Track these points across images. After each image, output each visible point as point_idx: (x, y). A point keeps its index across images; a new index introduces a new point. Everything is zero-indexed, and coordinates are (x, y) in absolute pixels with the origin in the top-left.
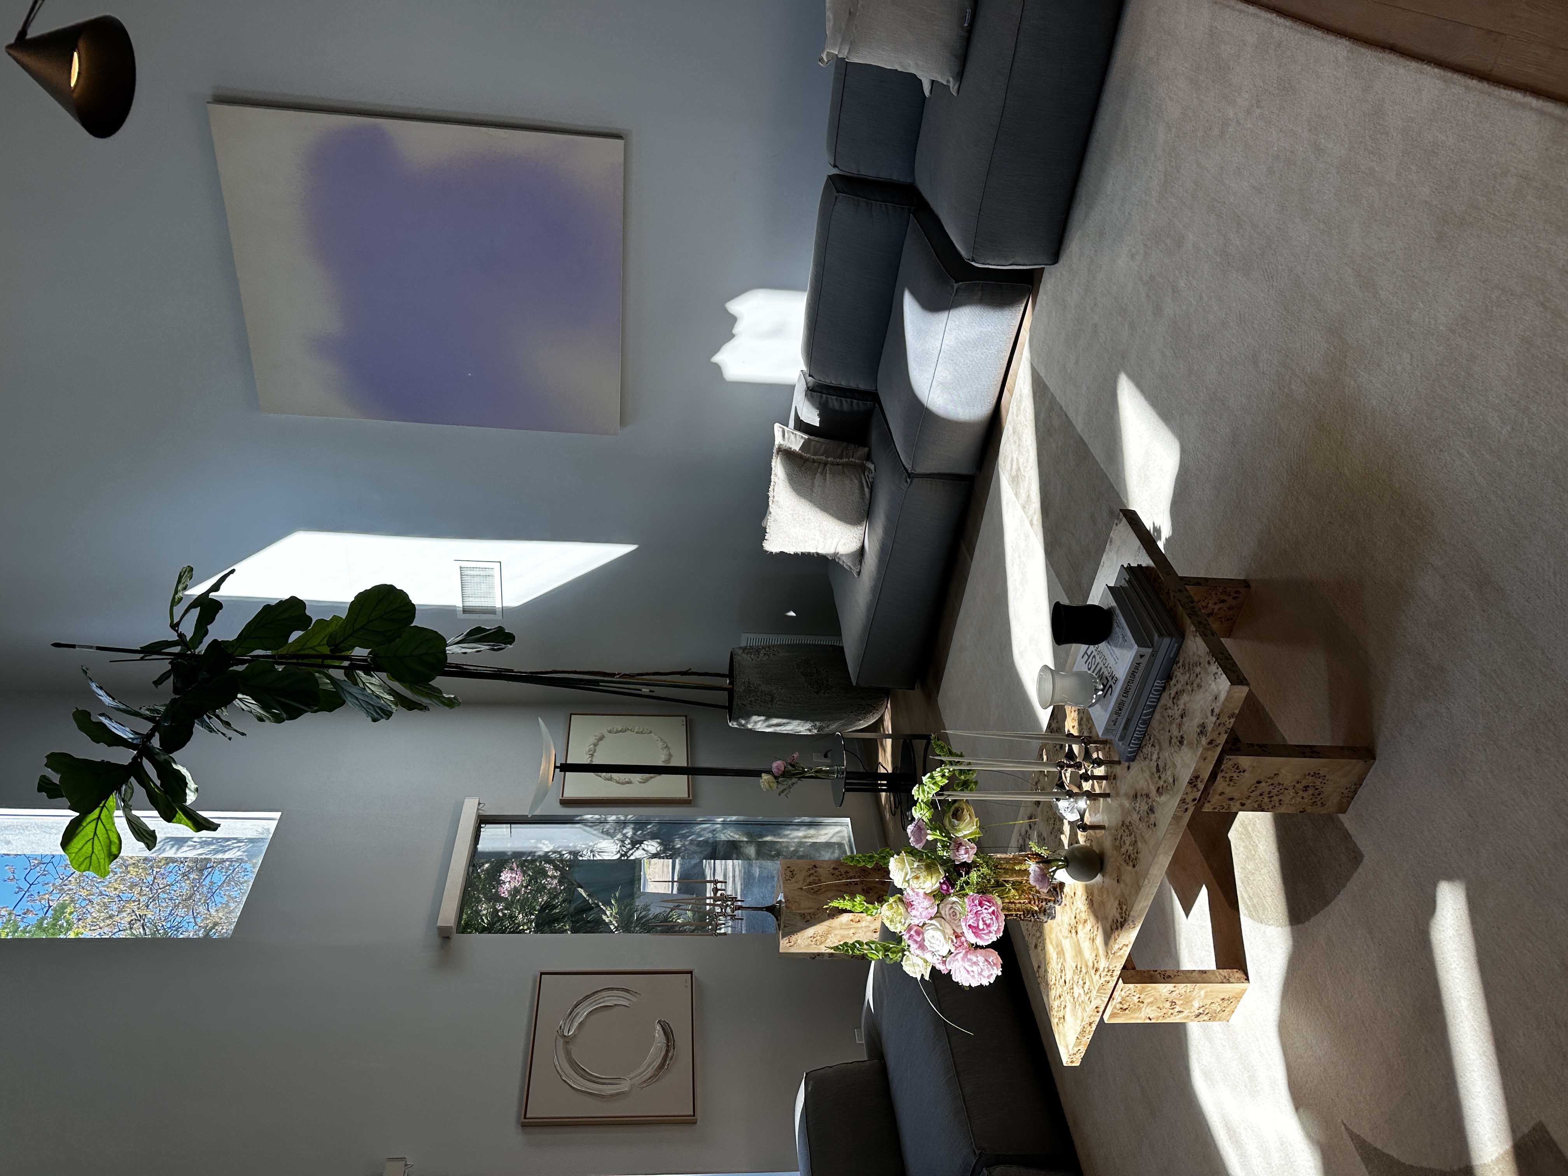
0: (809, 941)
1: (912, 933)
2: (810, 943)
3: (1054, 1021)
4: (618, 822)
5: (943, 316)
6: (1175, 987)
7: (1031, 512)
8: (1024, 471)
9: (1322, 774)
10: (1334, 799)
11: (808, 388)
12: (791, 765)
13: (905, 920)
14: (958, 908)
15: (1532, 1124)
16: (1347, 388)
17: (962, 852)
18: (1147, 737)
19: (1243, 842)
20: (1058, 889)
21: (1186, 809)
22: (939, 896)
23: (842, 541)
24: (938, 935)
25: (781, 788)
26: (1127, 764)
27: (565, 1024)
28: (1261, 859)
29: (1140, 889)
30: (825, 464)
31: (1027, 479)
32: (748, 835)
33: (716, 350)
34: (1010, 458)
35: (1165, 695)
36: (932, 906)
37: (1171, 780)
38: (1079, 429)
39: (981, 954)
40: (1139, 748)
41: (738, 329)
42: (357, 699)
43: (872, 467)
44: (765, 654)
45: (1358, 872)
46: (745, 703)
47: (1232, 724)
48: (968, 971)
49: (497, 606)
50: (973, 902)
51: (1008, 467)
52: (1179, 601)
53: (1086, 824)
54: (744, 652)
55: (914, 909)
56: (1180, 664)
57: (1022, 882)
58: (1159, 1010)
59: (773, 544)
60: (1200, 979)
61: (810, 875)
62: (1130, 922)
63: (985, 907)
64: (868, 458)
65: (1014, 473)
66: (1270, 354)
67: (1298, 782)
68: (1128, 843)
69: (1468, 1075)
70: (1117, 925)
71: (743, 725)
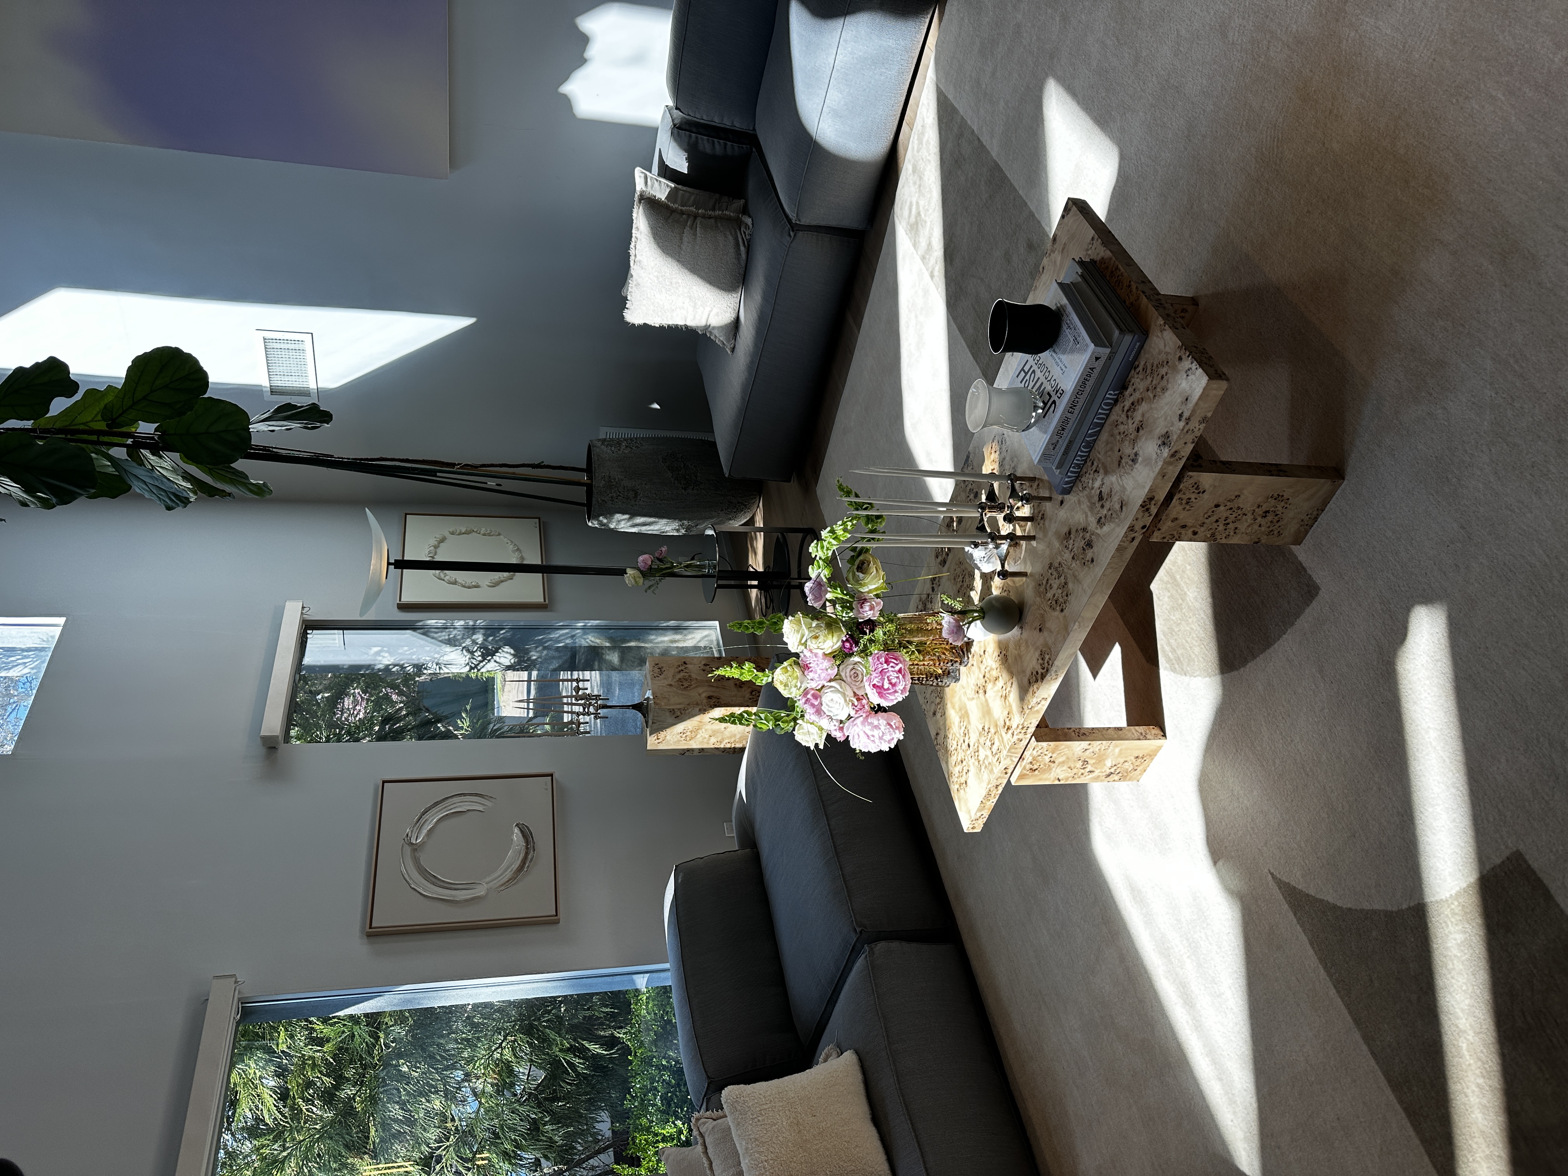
0: (678, 736)
1: (809, 696)
2: (680, 739)
3: (954, 788)
4: (466, 628)
5: (837, 24)
6: (1090, 744)
7: (932, 261)
8: (925, 216)
9: (1286, 496)
10: (1292, 528)
11: (675, 125)
12: (659, 559)
13: (801, 683)
14: (860, 668)
15: (1507, 853)
16: (1345, 42)
17: (867, 608)
18: (1089, 464)
19: (1169, 591)
20: (965, 650)
21: (1133, 539)
22: (841, 656)
23: (715, 311)
24: (838, 697)
25: (648, 583)
26: (1060, 497)
27: (412, 832)
28: (1189, 607)
29: (1068, 635)
30: (695, 217)
31: (928, 224)
32: (611, 639)
33: (565, 78)
34: (908, 203)
35: (1118, 409)
36: (832, 667)
37: (1117, 506)
38: (994, 154)
39: (883, 717)
40: (1077, 477)
41: (593, 51)
42: (145, 483)
43: (749, 221)
44: (626, 446)
45: (1310, 607)
46: (605, 499)
47: (1201, 431)
48: (868, 736)
49: (311, 387)
50: (878, 660)
51: (906, 213)
52: (1143, 292)
53: (1006, 571)
54: (603, 444)
55: (811, 671)
56: (1140, 368)
57: (926, 644)
58: (1069, 770)
59: (635, 315)
60: (1116, 736)
61: (680, 672)
62: (1053, 672)
63: (892, 664)
64: (745, 211)
65: (913, 219)
66: (1243, 18)
67: (1259, 507)
68: (1055, 586)
69: (1430, 810)
70: (1036, 677)
71: (604, 525)
